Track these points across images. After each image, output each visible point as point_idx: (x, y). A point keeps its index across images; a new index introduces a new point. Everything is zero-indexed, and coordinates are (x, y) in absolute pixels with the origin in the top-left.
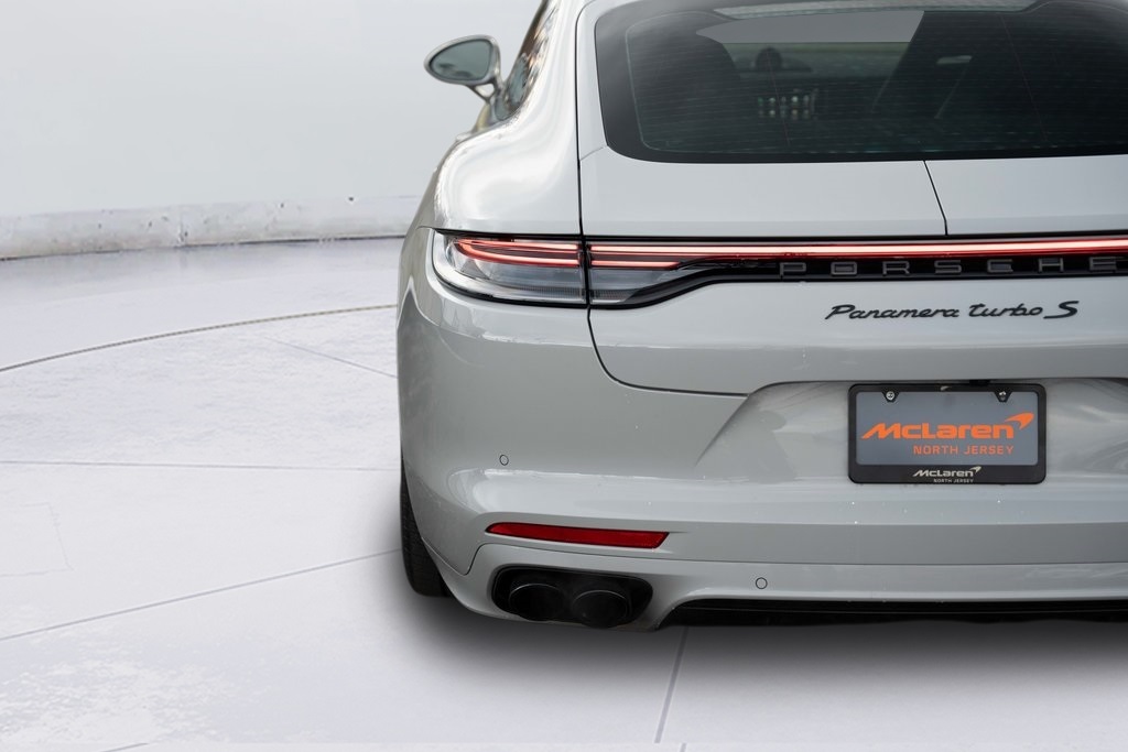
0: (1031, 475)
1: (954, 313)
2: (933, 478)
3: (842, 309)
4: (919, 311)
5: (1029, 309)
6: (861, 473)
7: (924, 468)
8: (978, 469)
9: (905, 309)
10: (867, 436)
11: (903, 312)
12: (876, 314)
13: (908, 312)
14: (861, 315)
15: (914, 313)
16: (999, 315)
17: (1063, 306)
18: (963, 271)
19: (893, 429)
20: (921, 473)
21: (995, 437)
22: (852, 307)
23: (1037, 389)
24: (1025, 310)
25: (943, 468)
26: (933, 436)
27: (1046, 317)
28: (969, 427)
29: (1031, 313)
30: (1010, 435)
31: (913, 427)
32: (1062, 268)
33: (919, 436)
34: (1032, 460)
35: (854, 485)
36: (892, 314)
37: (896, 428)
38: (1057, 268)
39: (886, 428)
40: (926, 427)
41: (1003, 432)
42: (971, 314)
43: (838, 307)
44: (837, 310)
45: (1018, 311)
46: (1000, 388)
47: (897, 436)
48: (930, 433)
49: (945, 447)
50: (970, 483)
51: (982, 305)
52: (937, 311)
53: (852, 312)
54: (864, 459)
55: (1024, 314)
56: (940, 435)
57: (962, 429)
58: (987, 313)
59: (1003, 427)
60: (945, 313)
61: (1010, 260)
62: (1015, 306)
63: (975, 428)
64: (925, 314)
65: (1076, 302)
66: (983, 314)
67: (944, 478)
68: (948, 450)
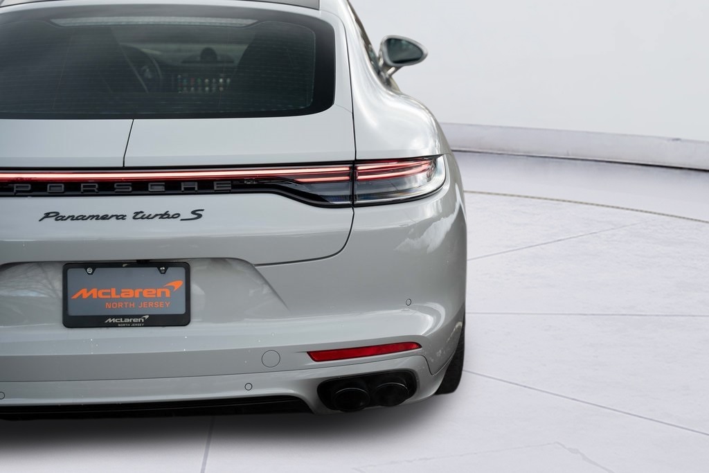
0: (182, 320)
1: (123, 217)
2: (118, 323)
3: (51, 215)
4: (101, 215)
5: (171, 213)
6: (71, 322)
7: (112, 317)
8: (147, 317)
9: (91, 214)
10: (75, 297)
11: (90, 216)
12: (73, 218)
13: (93, 217)
14: (63, 218)
15: (97, 217)
16: (152, 218)
17: (193, 212)
18: (133, 190)
19: (92, 293)
20: (110, 320)
21: (158, 296)
22: (58, 213)
23: (185, 265)
24: (169, 215)
25: (124, 317)
26: (118, 296)
27: (182, 220)
28: (142, 290)
29: (173, 217)
30: (168, 294)
31: (105, 291)
32: (196, 189)
33: (109, 297)
34: (182, 311)
35: (67, 329)
36: (83, 218)
37: (94, 291)
38: (193, 189)
39: (88, 292)
40: (113, 290)
41: (163, 293)
42: (134, 218)
43: (49, 213)
44: (47, 215)
45: (165, 216)
46: (162, 265)
47: (95, 296)
48: (116, 294)
49: (126, 303)
50: (142, 326)
51: (142, 212)
52: (113, 216)
53: (58, 217)
54: (73, 312)
55: (168, 218)
56: (123, 295)
57: (137, 291)
58: (144, 217)
59: (163, 290)
60: (117, 217)
61: (164, 183)
62: (163, 213)
63: (146, 291)
64: (105, 217)
65: (202, 210)
66: (142, 218)
67: (125, 323)
68: (128, 305)
